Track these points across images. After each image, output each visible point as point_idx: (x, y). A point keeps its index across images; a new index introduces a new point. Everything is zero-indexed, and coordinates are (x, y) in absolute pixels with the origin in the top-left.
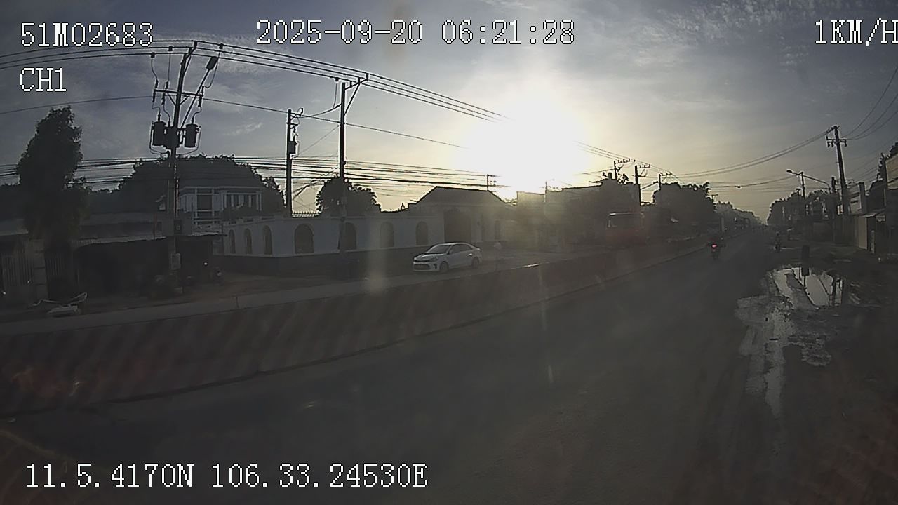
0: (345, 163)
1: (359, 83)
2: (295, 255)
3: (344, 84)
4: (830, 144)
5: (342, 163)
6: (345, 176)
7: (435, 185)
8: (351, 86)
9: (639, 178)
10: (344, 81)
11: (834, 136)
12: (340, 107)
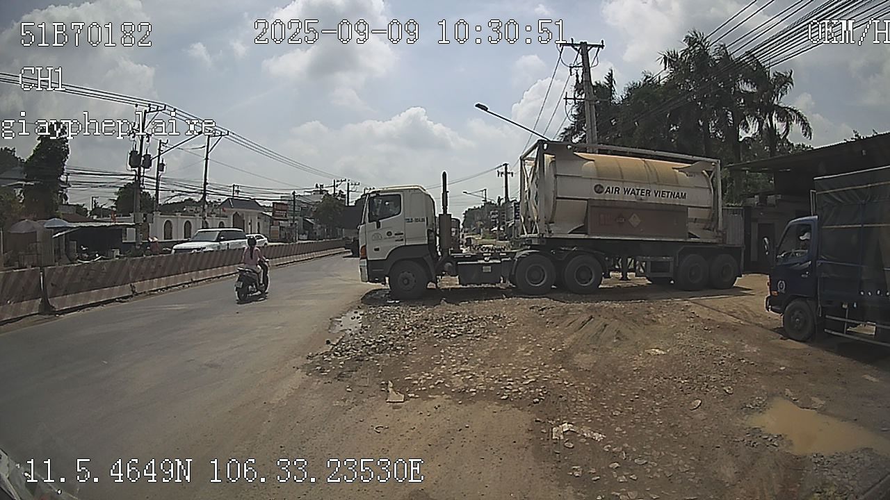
0: (207, 184)
1: (221, 135)
5: (206, 183)
8: (215, 136)
9: (350, 193)
11: (504, 170)
12: (206, 148)
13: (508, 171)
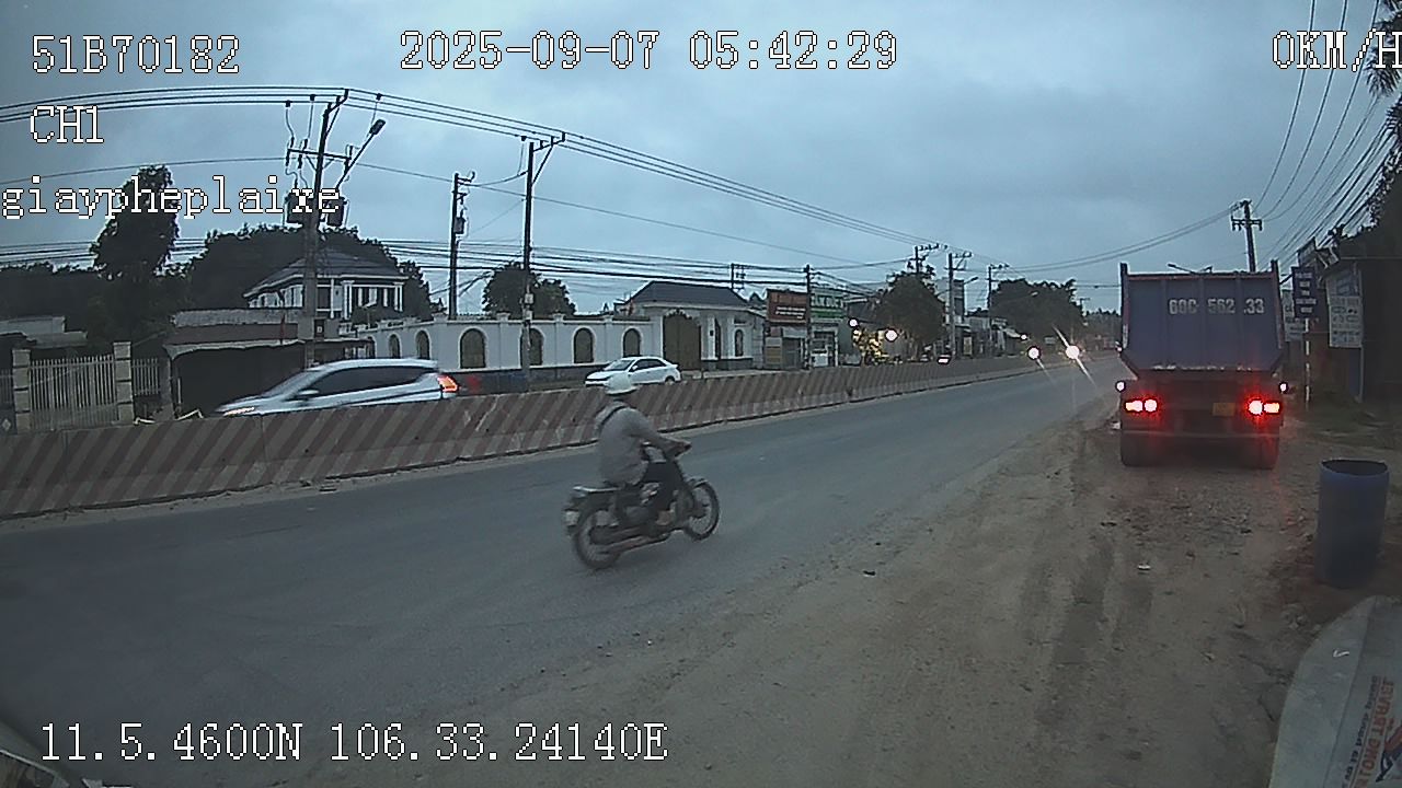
0: (531, 249)
1: (553, 144)
2: (461, 370)
3: (532, 144)
4: (1237, 227)
5: (528, 249)
6: (531, 266)
7: (650, 280)
8: (542, 147)
9: (955, 272)
10: (532, 141)
11: (1243, 216)
12: (526, 175)
13: (1252, 218)
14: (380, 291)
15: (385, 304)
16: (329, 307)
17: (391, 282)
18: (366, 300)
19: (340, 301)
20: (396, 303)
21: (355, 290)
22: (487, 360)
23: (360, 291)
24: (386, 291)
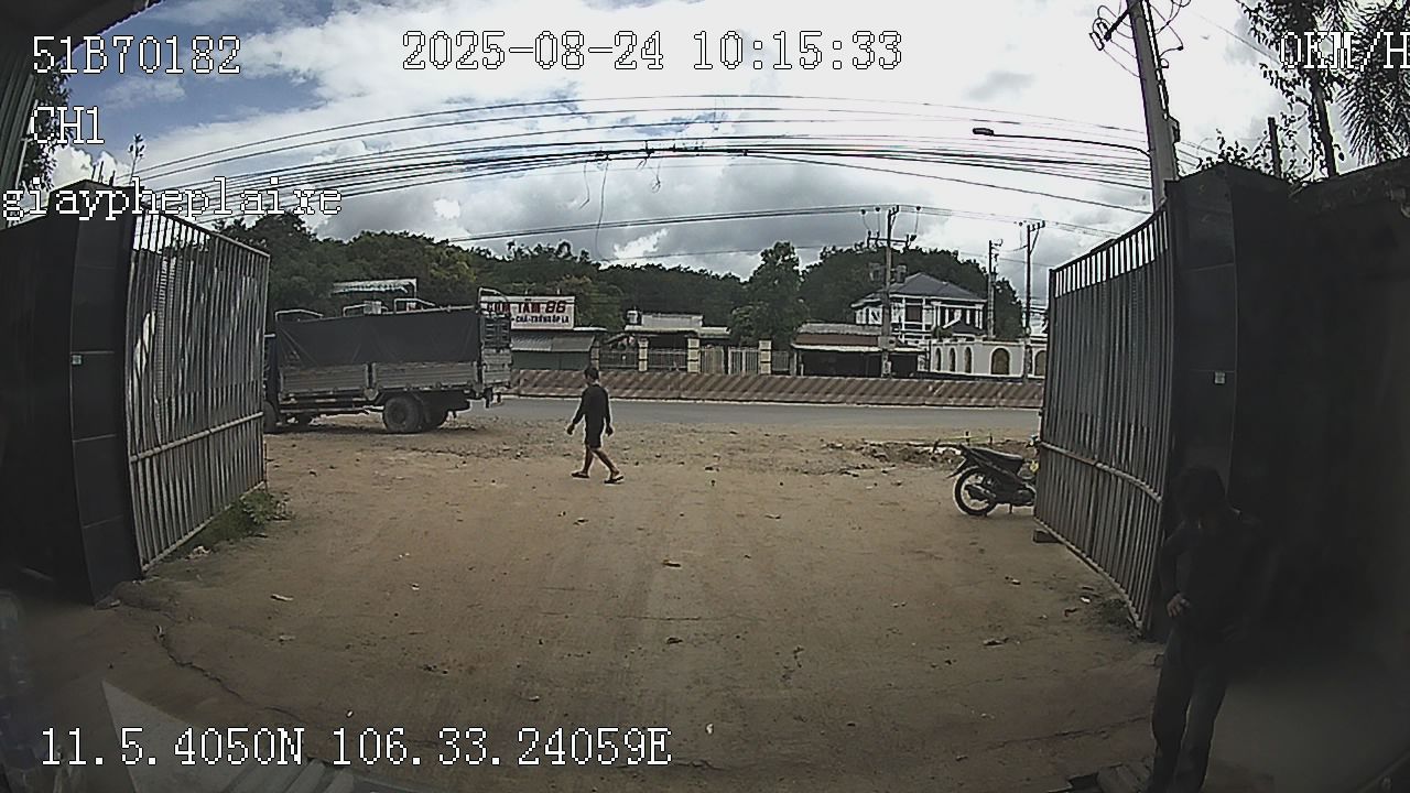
2: (989, 375)
14: (964, 311)
15: (968, 322)
16: (921, 321)
17: (973, 304)
18: (951, 318)
19: (929, 318)
20: (977, 321)
21: (943, 309)
22: (1011, 370)
23: (947, 311)
24: (968, 312)
